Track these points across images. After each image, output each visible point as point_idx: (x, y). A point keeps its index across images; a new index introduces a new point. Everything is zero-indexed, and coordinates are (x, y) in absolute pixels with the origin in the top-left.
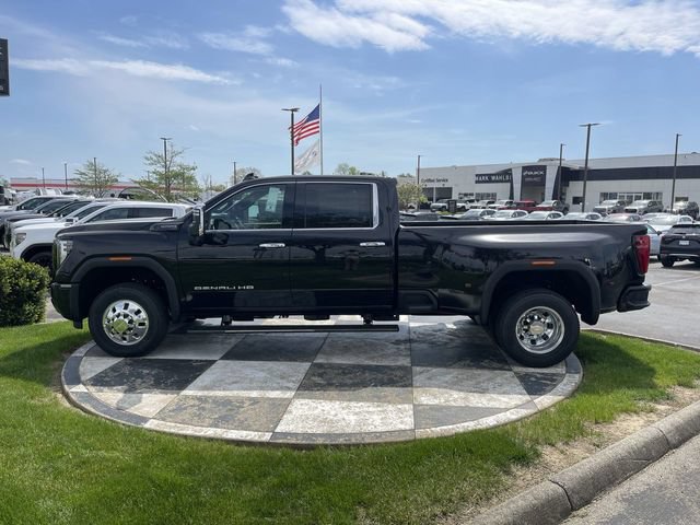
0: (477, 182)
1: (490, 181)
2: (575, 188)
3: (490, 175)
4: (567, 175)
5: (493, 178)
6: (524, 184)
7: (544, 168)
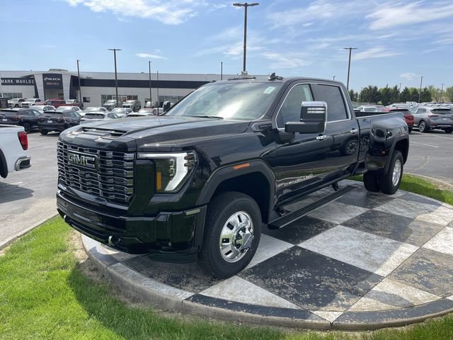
0: (3, 84)
1: (15, 84)
2: (85, 91)
3: (14, 79)
4: (77, 82)
5: (17, 81)
6: (46, 87)
7: (60, 76)
